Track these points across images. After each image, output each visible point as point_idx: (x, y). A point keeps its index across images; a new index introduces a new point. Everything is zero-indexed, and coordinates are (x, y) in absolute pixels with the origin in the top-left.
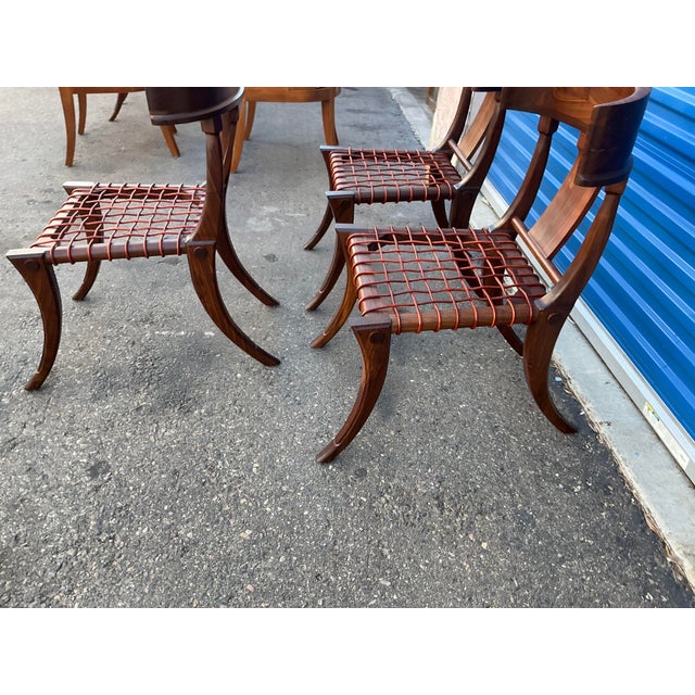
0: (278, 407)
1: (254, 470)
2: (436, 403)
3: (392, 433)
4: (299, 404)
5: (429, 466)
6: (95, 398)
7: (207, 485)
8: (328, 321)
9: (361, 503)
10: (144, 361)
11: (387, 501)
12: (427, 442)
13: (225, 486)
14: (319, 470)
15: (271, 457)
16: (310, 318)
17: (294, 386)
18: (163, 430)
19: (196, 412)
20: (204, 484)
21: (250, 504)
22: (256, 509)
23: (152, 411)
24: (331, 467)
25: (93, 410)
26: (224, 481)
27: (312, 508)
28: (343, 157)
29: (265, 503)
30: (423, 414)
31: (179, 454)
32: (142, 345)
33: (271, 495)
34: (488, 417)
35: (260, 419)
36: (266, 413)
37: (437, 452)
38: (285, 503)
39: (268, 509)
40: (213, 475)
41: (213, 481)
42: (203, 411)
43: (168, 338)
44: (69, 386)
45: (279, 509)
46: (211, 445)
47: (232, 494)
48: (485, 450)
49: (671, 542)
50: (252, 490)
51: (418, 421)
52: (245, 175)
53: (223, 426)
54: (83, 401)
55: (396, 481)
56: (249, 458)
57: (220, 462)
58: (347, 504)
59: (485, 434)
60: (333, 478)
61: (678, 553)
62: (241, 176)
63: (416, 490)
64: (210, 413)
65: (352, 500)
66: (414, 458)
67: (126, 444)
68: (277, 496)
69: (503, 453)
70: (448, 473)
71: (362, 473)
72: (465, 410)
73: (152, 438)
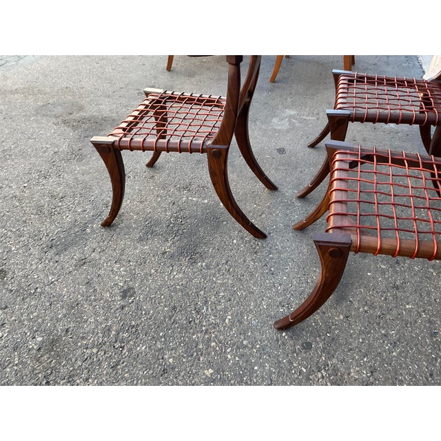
0: (256, 273)
1: (227, 321)
2: (386, 299)
3: (341, 317)
4: (273, 274)
5: (366, 355)
6: (141, 240)
7: (192, 323)
8: (312, 209)
9: (301, 372)
10: (177, 218)
11: (323, 377)
12: (369, 332)
13: (204, 328)
14: (271, 333)
15: (242, 313)
16: (298, 204)
17: (272, 258)
18: (175, 273)
19: (199, 264)
20: (190, 322)
21: (217, 348)
22: (221, 354)
23: (172, 257)
24: (284, 334)
25: (136, 248)
26: (204, 324)
27: (262, 366)
28: (349, 81)
29: (228, 350)
30: (372, 307)
31: (180, 294)
32: (179, 205)
33: (234, 344)
34: (430, 322)
35: (241, 280)
36: (247, 277)
37: (376, 344)
38: (242, 355)
39: (229, 357)
40: (198, 316)
41: (197, 321)
42: (204, 264)
43: (196, 204)
44: (128, 228)
45: (237, 359)
46: (202, 293)
47: (207, 336)
48: (420, 352)
50: (222, 337)
51: (366, 312)
52: (280, 84)
53: (214, 279)
54: (132, 240)
55: (334, 361)
56: (226, 310)
57: (205, 308)
58: (290, 370)
59: (424, 338)
60: (284, 344)
62: (276, 84)
63: (349, 374)
64: (208, 267)
65: (295, 367)
66: (354, 345)
67: (149, 278)
68: (238, 348)
69: (436, 359)
70: (381, 365)
71: (307, 346)
72: (410, 311)
73: (167, 277)
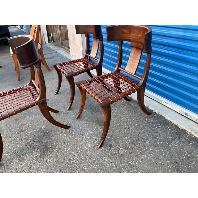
0: (77, 138)
1: (83, 158)
2: (117, 120)
3: (111, 132)
4: (83, 135)
5: (126, 136)
6: (20, 160)
7: (72, 169)
8: (77, 111)
9: (116, 153)
10: (28, 143)
11: (122, 150)
12: (121, 131)
13: (77, 167)
14: (99, 151)
15: (85, 153)
16: (70, 112)
17: (78, 131)
18: (48, 160)
19: (55, 150)
20: (71, 169)
21: (88, 168)
22: (90, 169)
23: (41, 156)
24: (102, 148)
25: (22, 164)
26: (76, 165)
27: (105, 161)
29: (92, 166)
30: (116, 124)
31: (58, 164)
32: (24, 139)
33: (92, 163)
34: (131, 118)
35: (75, 144)
36: (75, 142)
37: (125, 132)
38: (97, 163)
39: (94, 167)
40: (72, 165)
41: (73, 167)
42: (57, 149)
43: (31, 133)
44: (9, 160)
45: (97, 165)
46: (66, 158)
47: (81, 168)
48: (135, 126)
49: (186, 129)
50: (86, 164)
51: (115, 126)
53: (65, 151)
54: (16, 163)
55: (121, 144)
56: (79, 156)
57: (72, 161)
58: (113, 156)
59: (133, 123)
60: (105, 150)
61: (189, 131)
63: (127, 144)
64: (59, 149)
65: (113, 154)
66: (121, 136)
67: (39, 169)
68: (94, 163)
69: (139, 125)
70: (131, 136)
71: (111, 146)
72: (124, 119)
73: (46, 164)
